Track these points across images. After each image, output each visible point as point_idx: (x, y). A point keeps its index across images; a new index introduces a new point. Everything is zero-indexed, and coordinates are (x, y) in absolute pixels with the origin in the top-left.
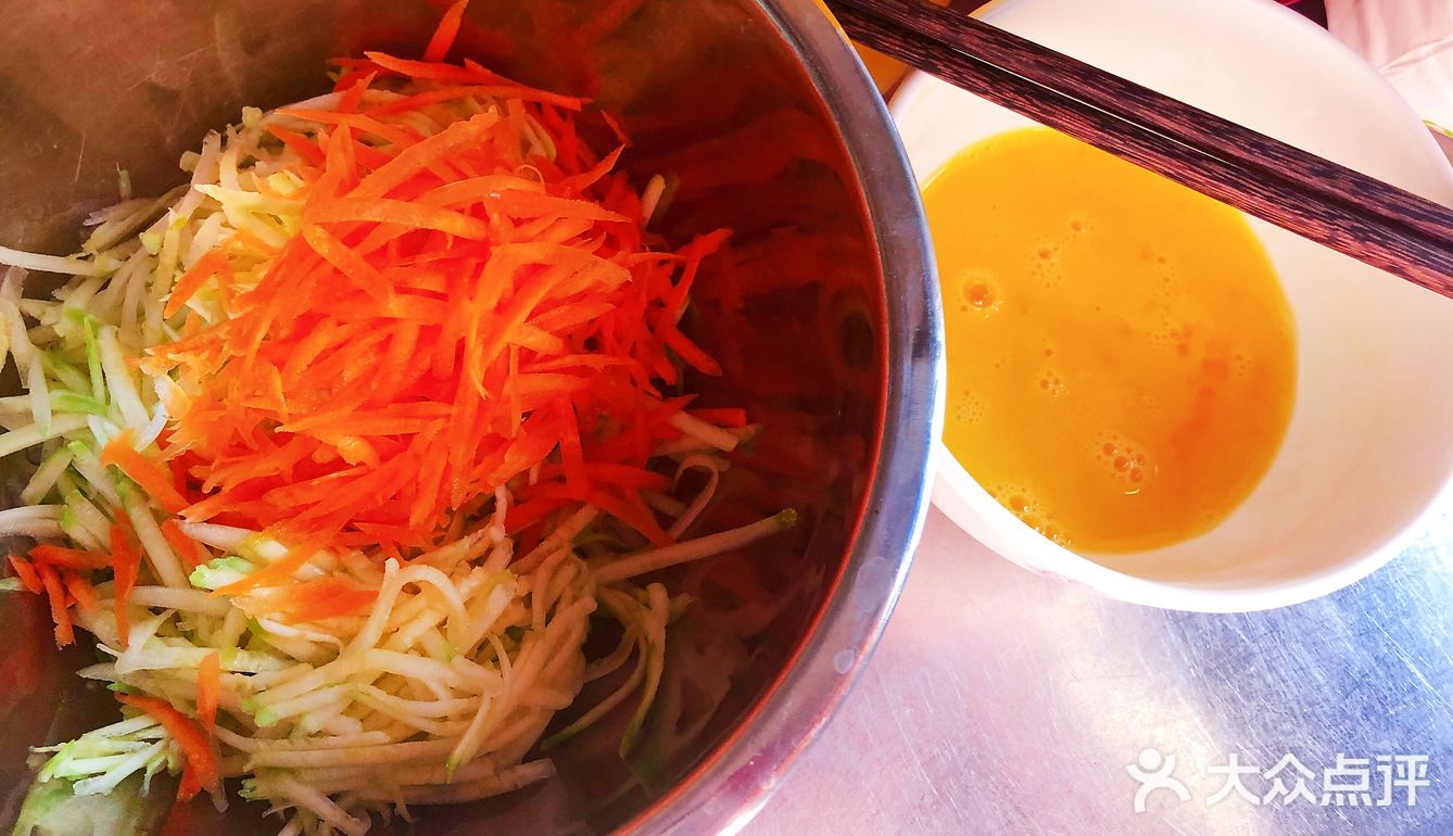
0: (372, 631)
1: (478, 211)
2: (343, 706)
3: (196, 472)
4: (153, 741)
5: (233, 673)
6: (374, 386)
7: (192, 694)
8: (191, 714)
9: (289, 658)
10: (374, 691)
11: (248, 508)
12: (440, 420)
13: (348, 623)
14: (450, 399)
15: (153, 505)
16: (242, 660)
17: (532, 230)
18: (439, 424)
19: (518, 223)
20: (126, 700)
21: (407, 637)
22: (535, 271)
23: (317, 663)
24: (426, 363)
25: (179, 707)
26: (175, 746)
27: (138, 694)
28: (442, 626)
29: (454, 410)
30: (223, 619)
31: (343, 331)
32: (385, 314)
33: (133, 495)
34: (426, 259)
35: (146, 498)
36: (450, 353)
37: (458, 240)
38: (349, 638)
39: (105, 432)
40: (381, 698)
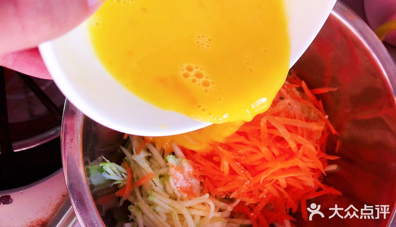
0: (188, 203)
1: (299, 146)
2: (167, 212)
4: (123, 177)
5: (153, 181)
6: (242, 158)
7: (140, 176)
8: (136, 180)
10: (177, 216)
16: (157, 180)
17: (305, 159)
19: (305, 155)
20: (125, 162)
21: (194, 212)
22: (297, 168)
23: (171, 198)
25: (135, 176)
26: (125, 183)
27: (129, 164)
28: (202, 217)
29: (251, 178)
30: (161, 168)
32: (260, 148)
34: (279, 145)
36: (263, 168)
37: (290, 148)
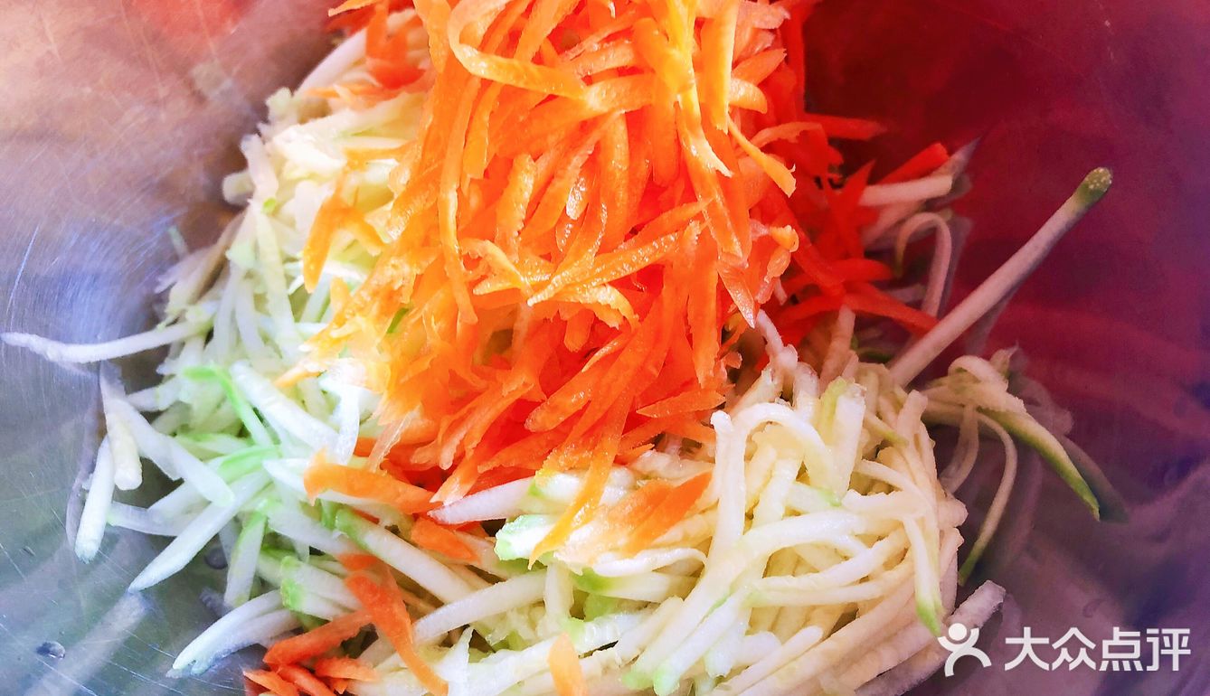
2: (744, 625)
3: (421, 458)
5: (591, 654)
6: (604, 216)
9: (645, 606)
10: (774, 581)
11: (509, 457)
12: (692, 224)
13: (693, 525)
14: (690, 196)
15: (387, 522)
16: (592, 633)
18: (695, 230)
21: (772, 506)
23: (684, 591)
24: (644, 168)
28: (802, 475)
29: (701, 206)
30: (541, 603)
31: (543, 163)
33: (360, 524)
35: (375, 521)
38: (706, 544)
39: (291, 472)
40: (785, 588)
